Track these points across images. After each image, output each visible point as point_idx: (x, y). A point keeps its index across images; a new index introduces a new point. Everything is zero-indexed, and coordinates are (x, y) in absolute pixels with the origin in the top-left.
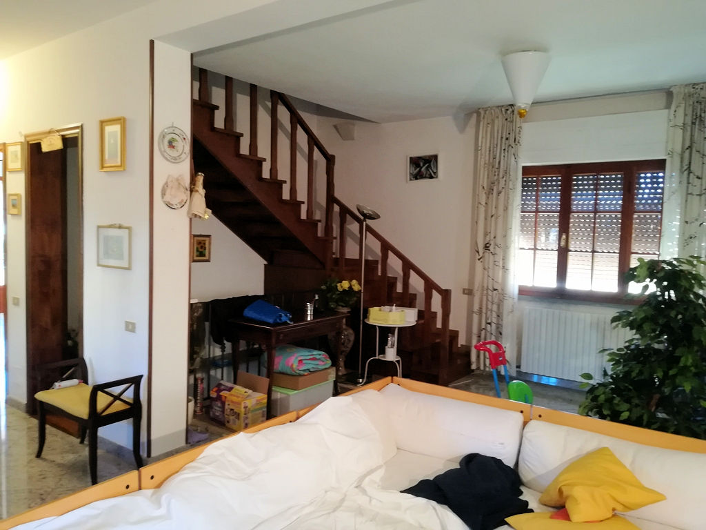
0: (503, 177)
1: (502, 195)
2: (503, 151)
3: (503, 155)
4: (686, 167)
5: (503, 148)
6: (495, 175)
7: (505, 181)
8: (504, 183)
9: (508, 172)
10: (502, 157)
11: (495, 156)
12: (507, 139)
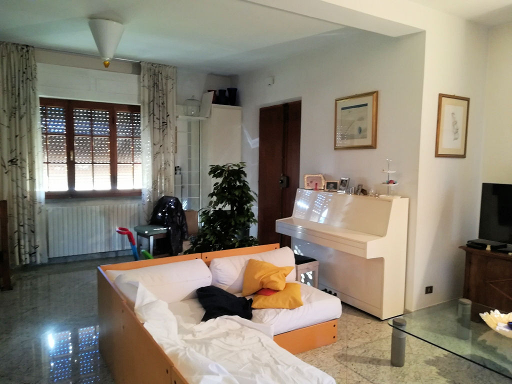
0: (24, 104)
1: (24, 119)
2: (21, 82)
3: (21, 85)
4: (152, 112)
5: (21, 79)
6: (16, 102)
7: (26, 107)
8: (25, 109)
9: (28, 100)
10: (21, 88)
11: (15, 85)
12: (24, 73)
